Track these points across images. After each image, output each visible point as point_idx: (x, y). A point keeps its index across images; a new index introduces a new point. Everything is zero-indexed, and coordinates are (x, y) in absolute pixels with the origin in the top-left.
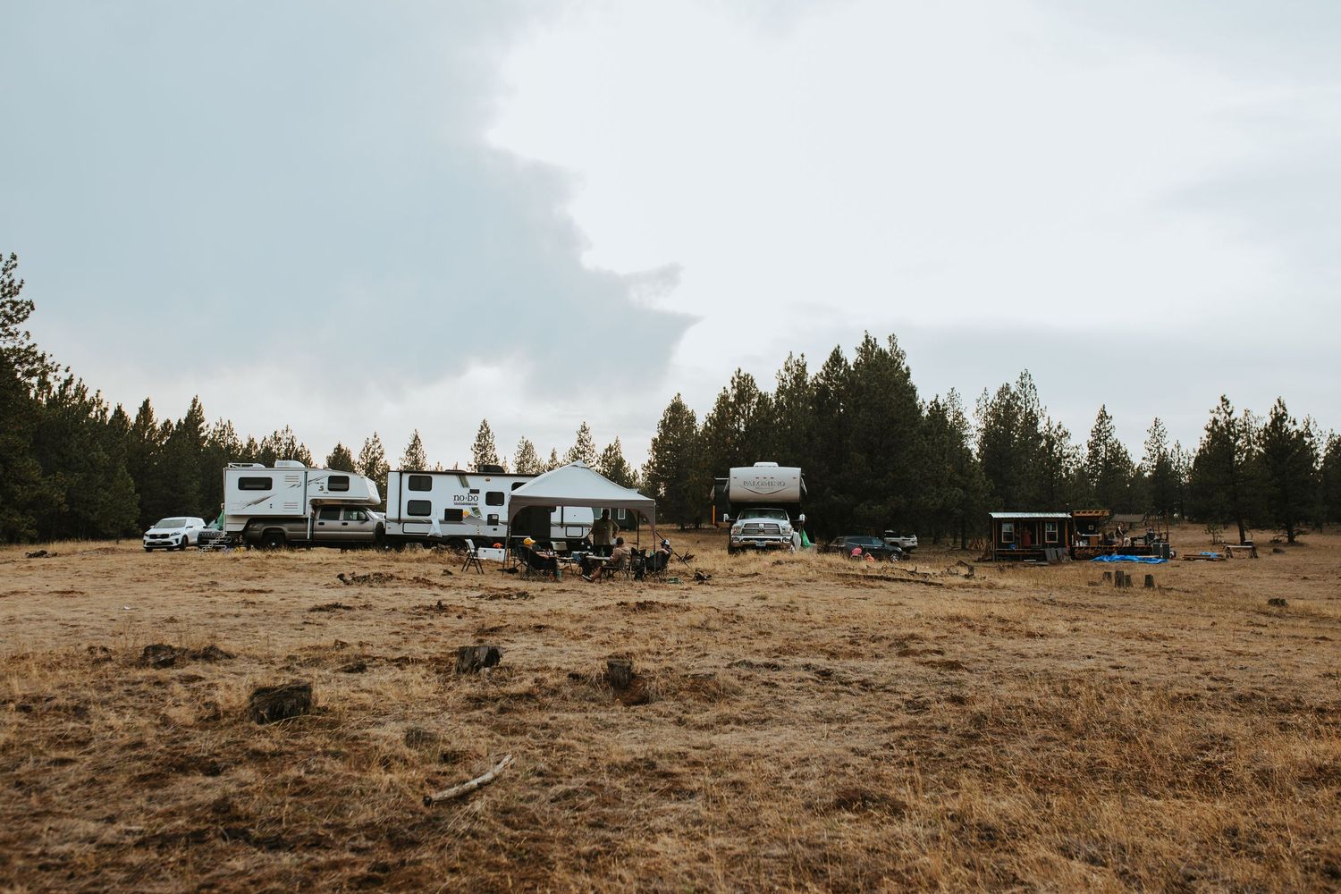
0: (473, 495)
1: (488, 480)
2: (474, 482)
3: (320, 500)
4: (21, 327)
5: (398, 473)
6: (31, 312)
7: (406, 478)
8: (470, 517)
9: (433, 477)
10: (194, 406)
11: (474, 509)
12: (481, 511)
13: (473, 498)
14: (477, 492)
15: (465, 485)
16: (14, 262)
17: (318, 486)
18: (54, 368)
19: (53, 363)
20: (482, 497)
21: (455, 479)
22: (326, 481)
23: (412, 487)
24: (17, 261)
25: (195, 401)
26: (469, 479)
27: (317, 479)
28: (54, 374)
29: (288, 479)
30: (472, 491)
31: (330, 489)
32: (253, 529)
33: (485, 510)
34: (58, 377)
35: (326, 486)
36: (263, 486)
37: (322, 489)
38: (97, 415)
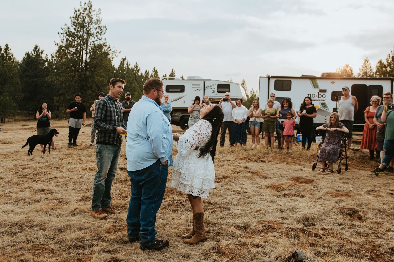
0: (322, 94)
1: (333, 83)
2: (322, 84)
3: (213, 98)
4: (103, 37)
5: (267, 79)
6: (106, 30)
7: (273, 82)
8: (320, 110)
9: (293, 81)
10: (172, 71)
11: (322, 104)
12: (328, 105)
13: (322, 96)
14: (325, 91)
15: (316, 86)
16: (100, 12)
17: (212, 90)
18: (115, 52)
19: (115, 50)
20: (329, 95)
21: (308, 82)
22: (216, 87)
23: (276, 89)
24: (101, 11)
25: (173, 70)
26: (319, 82)
27: (211, 86)
28: (115, 54)
29: (194, 86)
30: (321, 91)
31: (218, 92)
32: (174, 116)
33: (331, 105)
34: (116, 55)
35: (216, 90)
36: (179, 90)
37: (214, 92)
38: (136, 72)
